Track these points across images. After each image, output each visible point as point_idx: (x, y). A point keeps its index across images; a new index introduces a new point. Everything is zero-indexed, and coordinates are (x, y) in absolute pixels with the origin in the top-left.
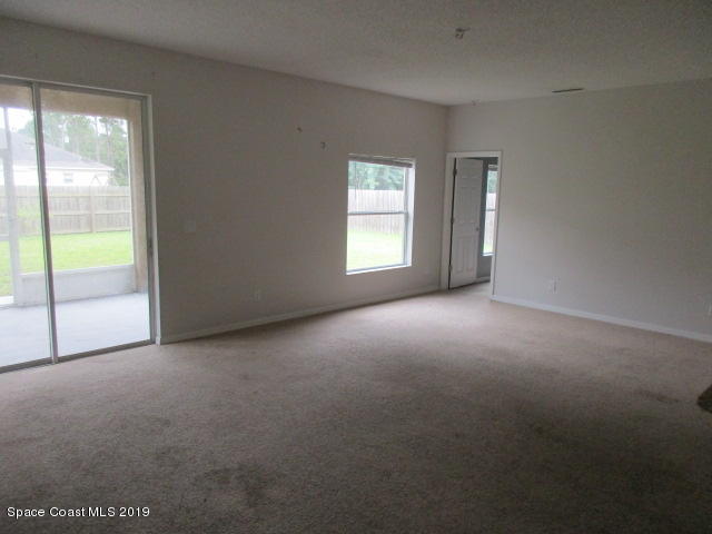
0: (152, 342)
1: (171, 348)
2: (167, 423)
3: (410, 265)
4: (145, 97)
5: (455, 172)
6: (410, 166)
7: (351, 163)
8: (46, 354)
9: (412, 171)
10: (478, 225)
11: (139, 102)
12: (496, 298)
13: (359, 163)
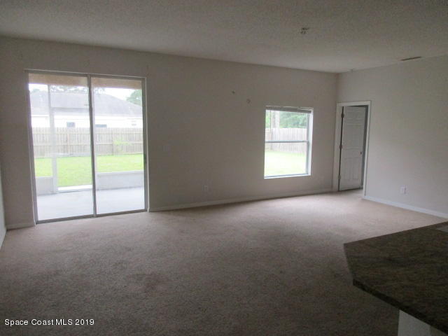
0: (145, 210)
1: (154, 215)
2: (130, 250)
3: (310, 174)
4: (144, 79)
5: (343, 116)
6: (310, 112)
7: (268, 112)
8: (91, 212)
9: (311, 116)
10: (362, 150)
11: (140, 82)
12: (366, 198)
13: (272, 111)
